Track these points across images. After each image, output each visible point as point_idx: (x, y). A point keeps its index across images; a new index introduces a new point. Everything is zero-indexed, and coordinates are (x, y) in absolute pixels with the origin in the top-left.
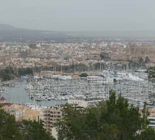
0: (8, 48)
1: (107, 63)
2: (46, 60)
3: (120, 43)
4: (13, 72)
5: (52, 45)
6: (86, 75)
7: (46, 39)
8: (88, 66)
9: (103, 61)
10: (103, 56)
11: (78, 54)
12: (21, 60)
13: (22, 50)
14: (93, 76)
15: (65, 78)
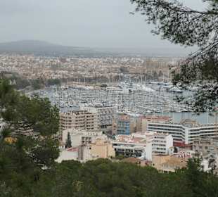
0: (41, 61)
1: (125, 76)
2: (73, 73)
3: (139, 59)
4: (43, 82)
5: (80, 59)
6: (105, 86)
7: (76, 55)
8: (109, 78)
9: (122, 74)
10: (122, 70)
11: (101, 67)
12: (51, 71)
13: (53, 63)
14: (111, 87)
15: (88, 88)
